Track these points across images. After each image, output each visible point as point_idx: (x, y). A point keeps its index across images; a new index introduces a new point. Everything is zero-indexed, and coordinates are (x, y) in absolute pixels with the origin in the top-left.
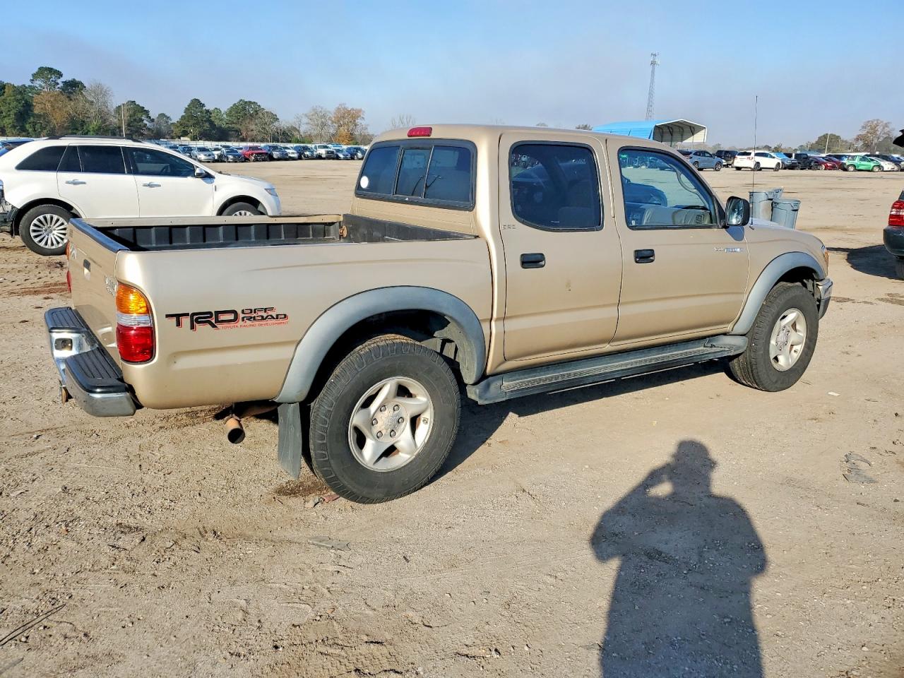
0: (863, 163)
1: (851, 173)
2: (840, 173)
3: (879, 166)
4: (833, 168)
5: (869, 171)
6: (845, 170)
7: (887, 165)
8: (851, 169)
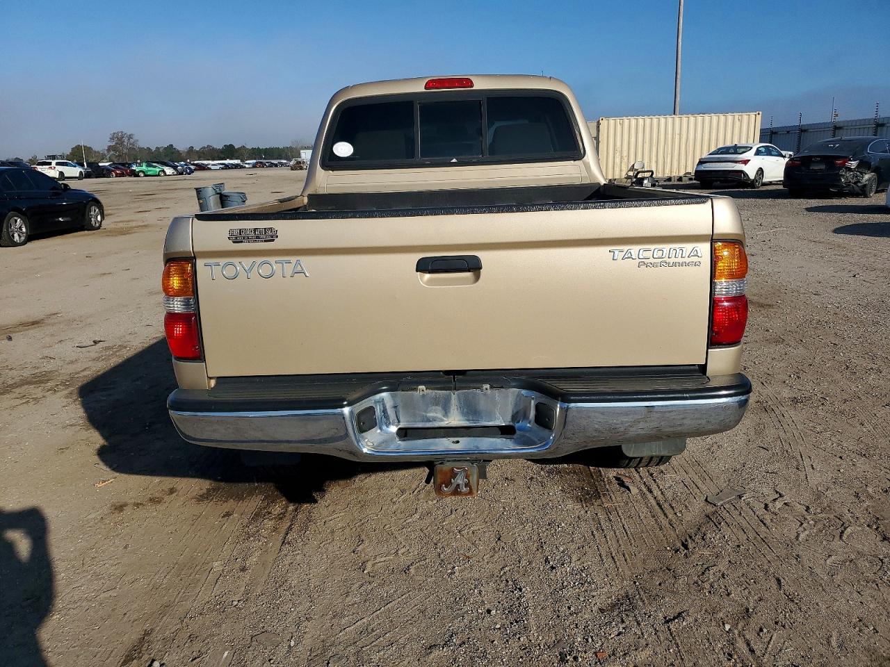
0: (149, 169)
1: (142, 178)
2: (133, 179)
3: (163, 171)
4: (122, 175)
5: (156, 176)
6: (138, 176)
7: (169, 171)
8: (142, 174)
